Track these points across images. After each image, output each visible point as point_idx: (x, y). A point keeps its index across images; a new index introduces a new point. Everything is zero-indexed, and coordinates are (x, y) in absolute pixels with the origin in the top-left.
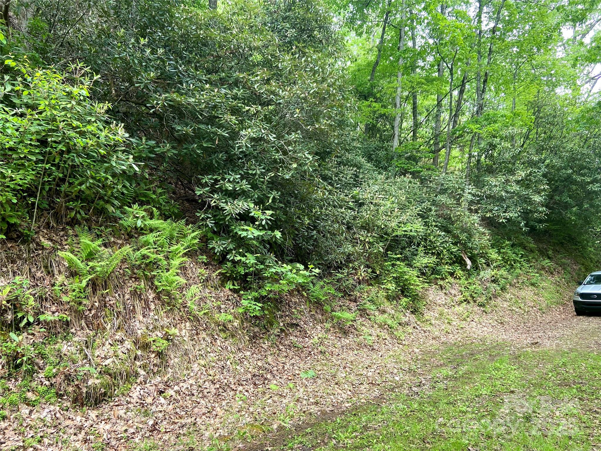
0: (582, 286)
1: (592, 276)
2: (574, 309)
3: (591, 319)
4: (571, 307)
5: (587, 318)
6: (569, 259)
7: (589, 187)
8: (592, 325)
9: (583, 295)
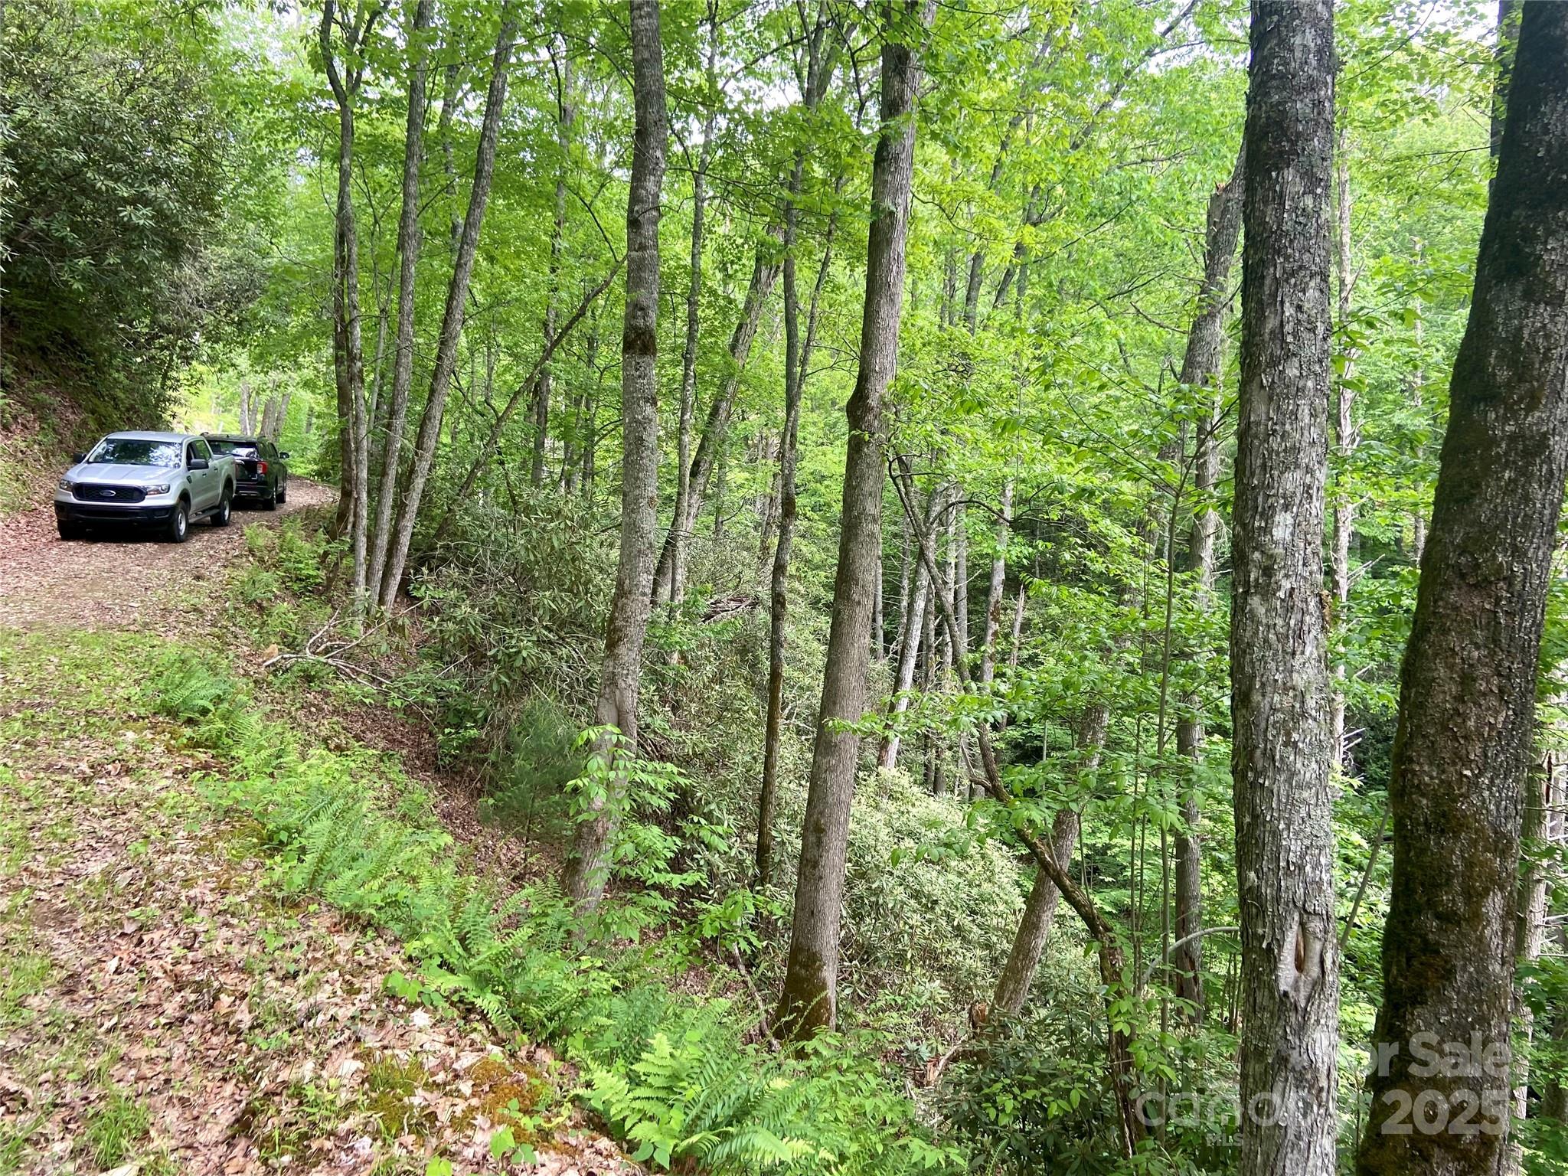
0: (83, 465)
1: (109, 441)
2: (55, 524)
3: (96, 548)
4: (49, 518)
5: (86, 546)
6: (57, 394)
7: (126, 212)
8: (96, 562)
9: (80, 490)
